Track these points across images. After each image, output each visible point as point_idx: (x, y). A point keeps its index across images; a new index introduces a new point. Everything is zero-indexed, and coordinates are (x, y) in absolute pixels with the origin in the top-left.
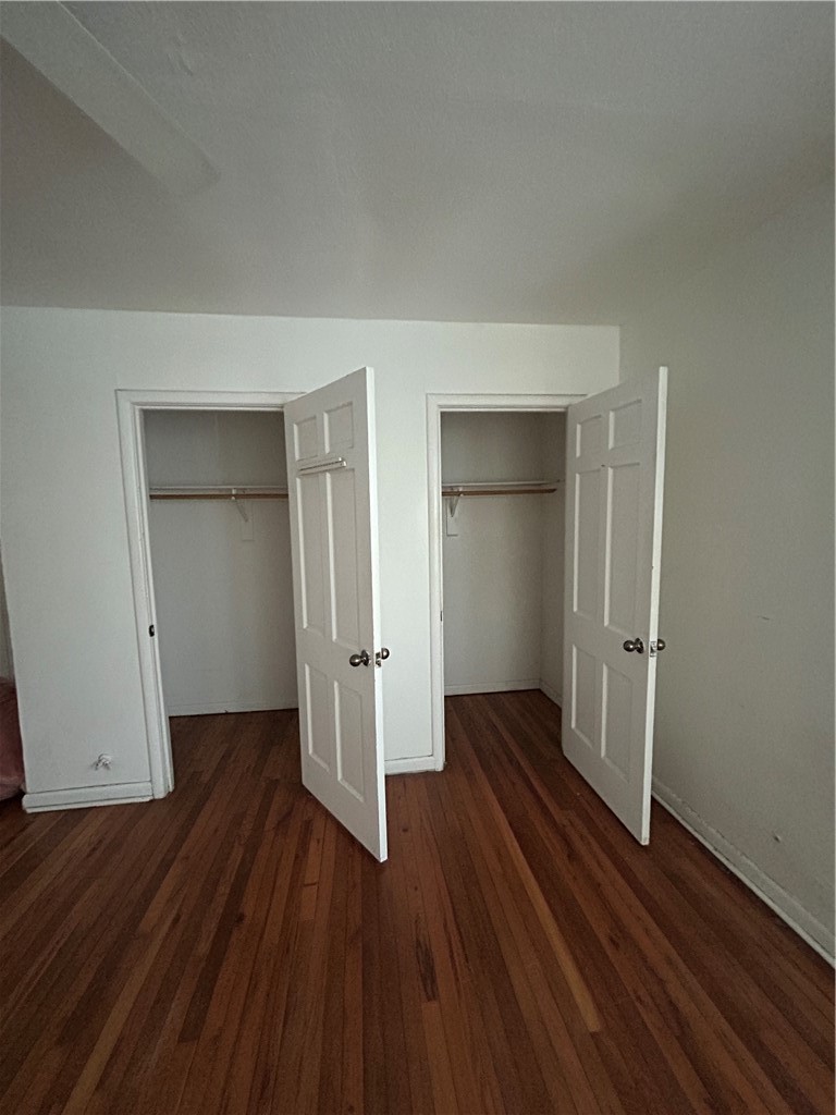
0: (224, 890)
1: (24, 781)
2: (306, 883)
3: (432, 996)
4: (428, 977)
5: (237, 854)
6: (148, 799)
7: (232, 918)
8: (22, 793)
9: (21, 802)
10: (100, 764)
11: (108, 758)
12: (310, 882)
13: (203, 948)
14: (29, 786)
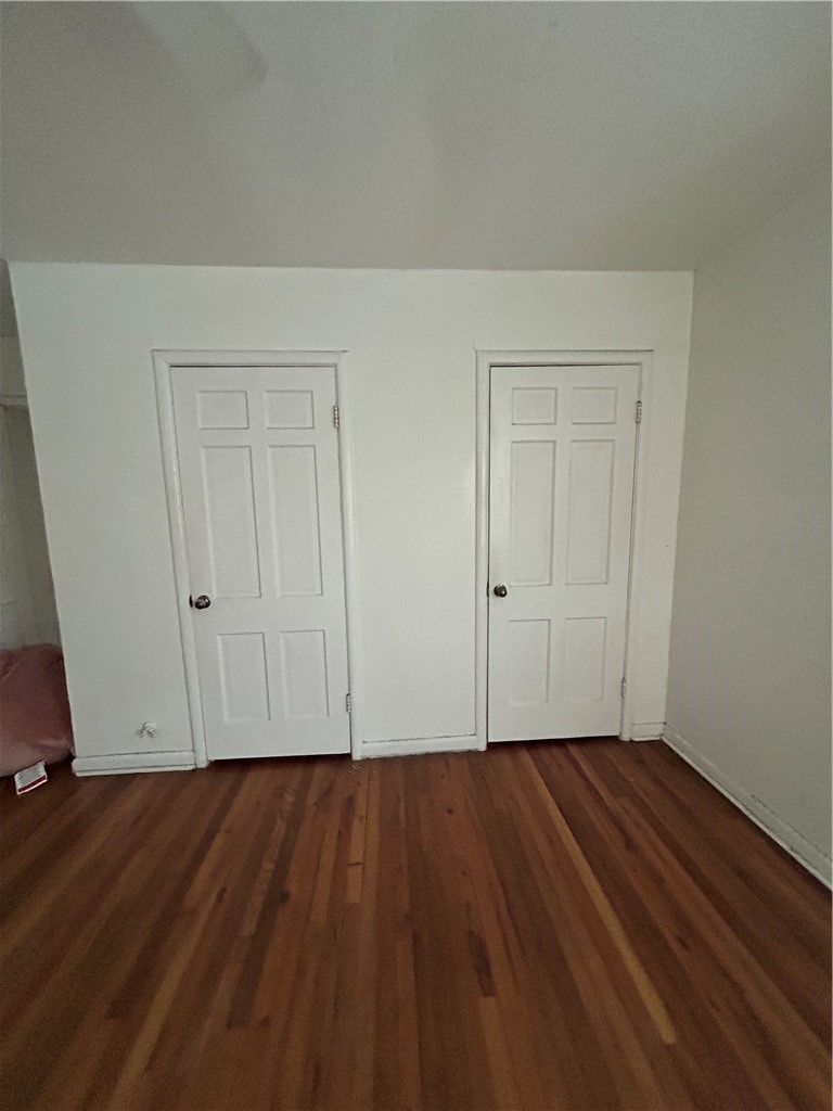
0: (268, 866)
1: (73, 744)
2: (351, 861)
3: (489, 991)
4: (484, 968)
5: (280, 827)
6: (190, 768)
7: (278, 897)
8: (71, 757)
9: (70, 765)
10: (145, 732)
11: (152, 725)
12: (355, 861)
13: (249, 927)
14: (79, 749)
